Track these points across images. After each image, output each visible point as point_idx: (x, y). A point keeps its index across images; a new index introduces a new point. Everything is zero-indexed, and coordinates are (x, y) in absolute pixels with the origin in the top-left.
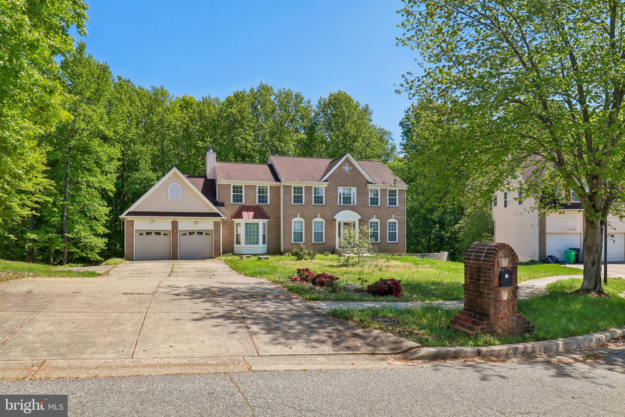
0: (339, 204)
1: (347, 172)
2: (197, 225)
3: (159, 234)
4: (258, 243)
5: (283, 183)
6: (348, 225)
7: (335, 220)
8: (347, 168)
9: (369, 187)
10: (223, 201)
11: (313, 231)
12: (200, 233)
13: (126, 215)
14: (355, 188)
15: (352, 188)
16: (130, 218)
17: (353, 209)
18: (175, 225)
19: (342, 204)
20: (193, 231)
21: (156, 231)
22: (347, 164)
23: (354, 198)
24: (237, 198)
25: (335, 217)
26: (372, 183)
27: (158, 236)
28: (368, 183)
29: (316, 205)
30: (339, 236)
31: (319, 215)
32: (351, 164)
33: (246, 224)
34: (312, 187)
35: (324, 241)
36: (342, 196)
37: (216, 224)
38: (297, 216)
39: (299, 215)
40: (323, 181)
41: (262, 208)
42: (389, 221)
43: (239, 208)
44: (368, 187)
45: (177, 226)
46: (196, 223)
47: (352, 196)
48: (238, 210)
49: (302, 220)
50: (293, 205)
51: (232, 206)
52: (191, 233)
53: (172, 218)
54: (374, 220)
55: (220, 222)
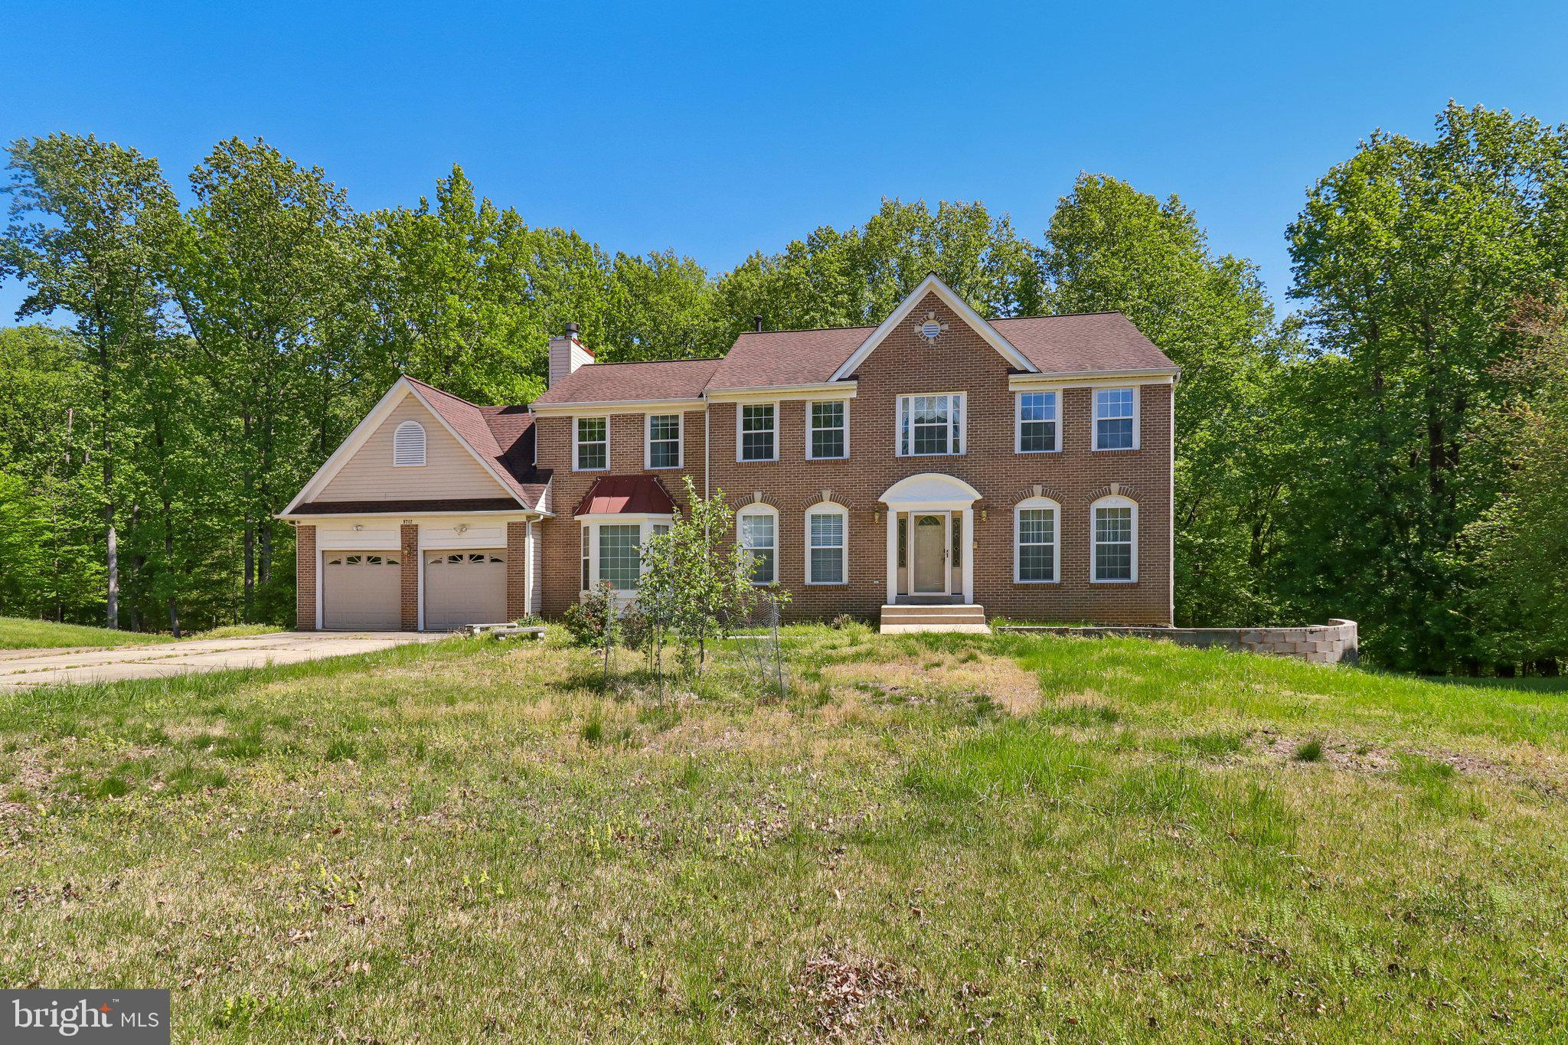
0: (899, 453)
1: (931, 342)
2: (464, 535)
3: (375, 560)
4: (636, 586)
5: (707, 398)
6: (937, 523)
7: (884, 508)
8: (930, 329)
9: (1016, 385)
10: (551, 466)
11: (808, 547)
12: (477, 558)
13: (292, 513)
14: (963, 396)
15: (950, 396)
16: (306, 520)
17: (952, 467)
18: (410, 534)
19: (911, 452)
20: (460, 553)
21: (371, 555)
22: (932, 315)
23: (956, 428)
24: (592, 456)
25: (881, 499)
26: (1026, 372)
28: (1012, 371)
29: (819, 463)
30: (902, 562)
31: (826, 494)
32: (945, 313)
33: (602, 528)
34: (803, 403)
35: (845, 580)
36: (912, 426)
37: (516, 533)
38: (752, 501)
39: (758, 495)
40: (840, 380)
41: (661, 482)
42: (1103, 503)
43: (595, 483)
44: (1011, 388)
45: (416, 539)
46: (463, 528)
47: (950, 424)
48: (591, 488)
49: (773, 511)
50: (740, 465)
51: (575, 479)
52: (457, 558)
54: (1037, 502)
55: (525, 523)
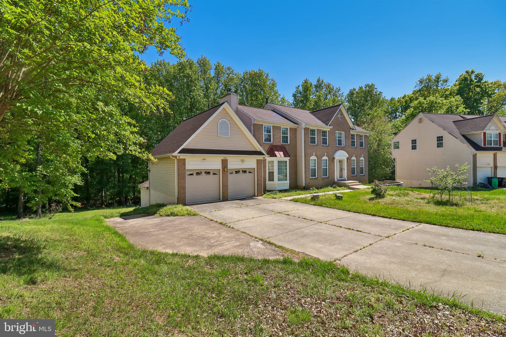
1: (340, 120)
2: (244, 163)
3: (208, 173)
4: (286, 180)
5: (304, 126)
7: (334, 158)
8: (340, 116)
11: (322, 168)
12: (245, 172)
13: (179, 153)
14: (344, 133)
15: (342, 133)
16: (183, 156)
17: (344, 149)
18: (225, 163)
19: (337, 145)
20: (239, 170)
21: (206, 171)
22: (340, 113)
24: (267, 138)
25: (334, 156)
26: (353, 129)
27: (208, 176)
28: (351, 128)
29: (324, 146)
31: (325, 154)
32: (342, 114)
33: (279, 162)
34: (320, 130)
35: (328, 176)
36: (337, 139)
37: (259, 162)
38: (312, 155)
39: (314, 154)
40: (329, 126)
41: (285, 148)
42: (361, 158)
43: (271, 147)
44: (351, 133)
45: (227, 165)
46: (242, 161)
47: (342, 139)
48: (269, 148)
49: (315, 158)
50: (310, 145)
51: (265, 145)
52: (237, 172)
53: (222, 156)
54: (354, 158)
55: (262, 160)
